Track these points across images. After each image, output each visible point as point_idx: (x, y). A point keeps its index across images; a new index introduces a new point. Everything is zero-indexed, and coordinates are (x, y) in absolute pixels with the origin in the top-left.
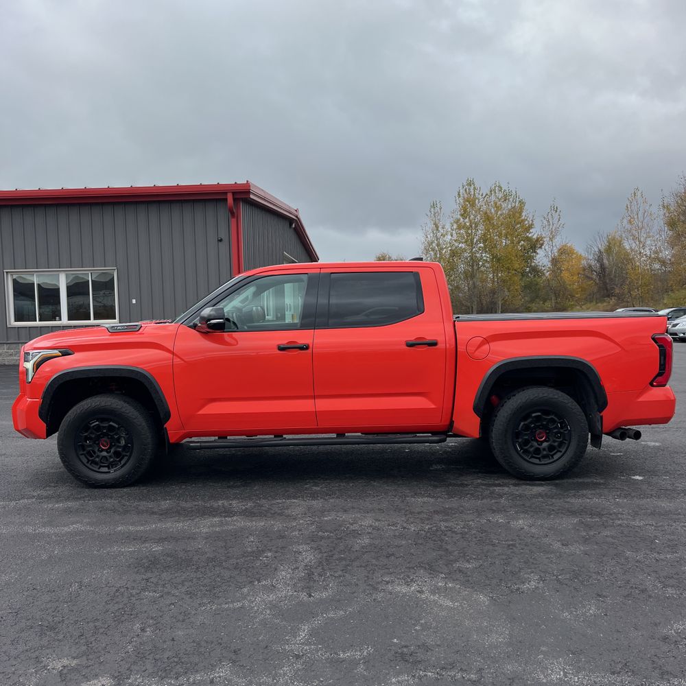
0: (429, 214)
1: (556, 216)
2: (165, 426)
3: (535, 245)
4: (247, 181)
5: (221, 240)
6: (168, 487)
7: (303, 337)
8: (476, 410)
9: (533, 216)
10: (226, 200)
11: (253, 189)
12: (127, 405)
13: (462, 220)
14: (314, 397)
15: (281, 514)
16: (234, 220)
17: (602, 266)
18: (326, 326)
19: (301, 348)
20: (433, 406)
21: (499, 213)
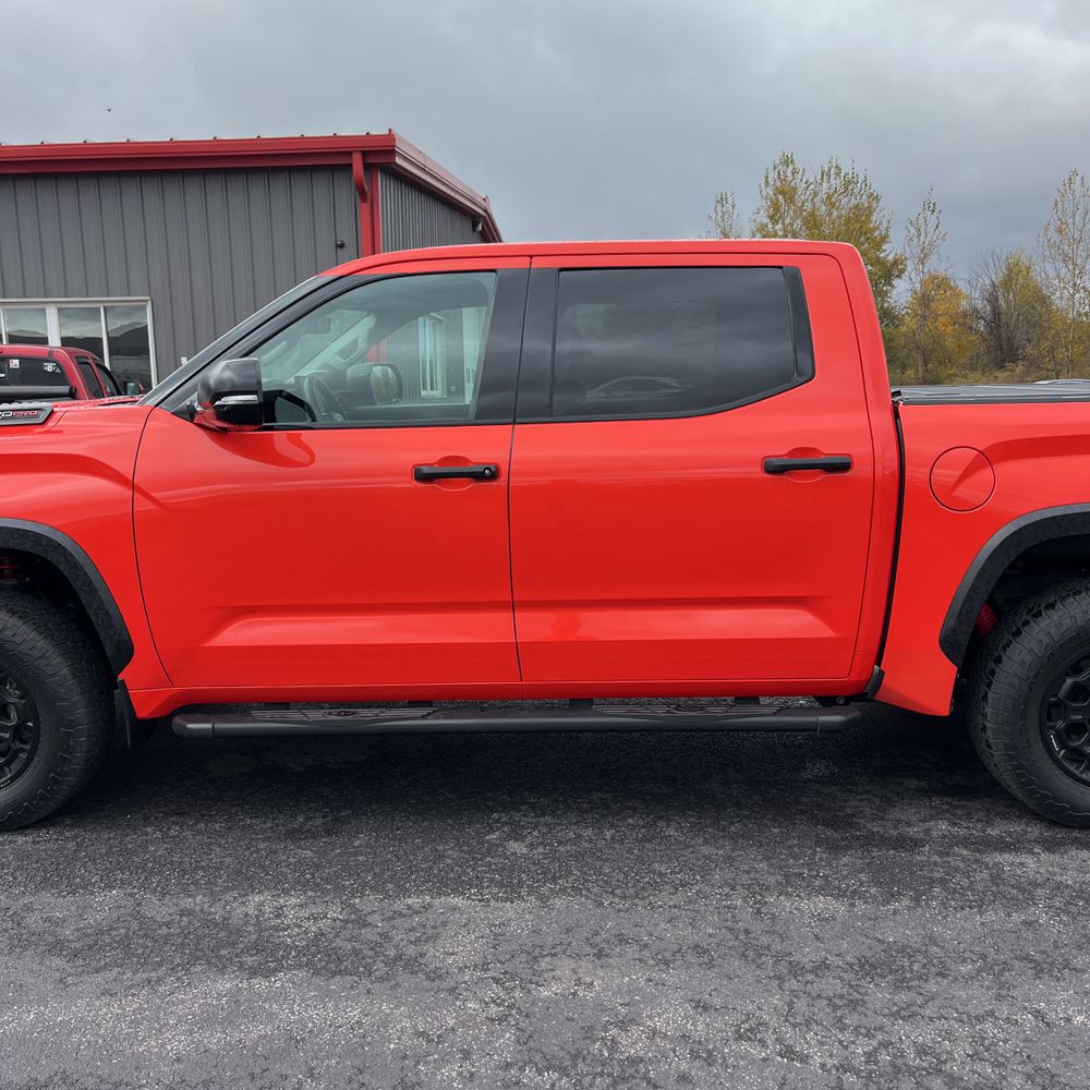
0: (713, 215)
1: (933, 221)
2: (120, 678)
3: (889, 272)
4: (390, 130)
5: (342, 246)
6: (134, 830)
7: (483, 446)
8: (948, 645)
9: (889, 222)
10: (349, 167)
11: (400, 146)
12: (18, 623)
13: (770, 226)
14: (513, 606)
15: (413, 965)
16: (366, 206)
17: (996, 313)
18: (544, 414)
19: (478, 477)
20: (828, 633)
21: (835, 213)
